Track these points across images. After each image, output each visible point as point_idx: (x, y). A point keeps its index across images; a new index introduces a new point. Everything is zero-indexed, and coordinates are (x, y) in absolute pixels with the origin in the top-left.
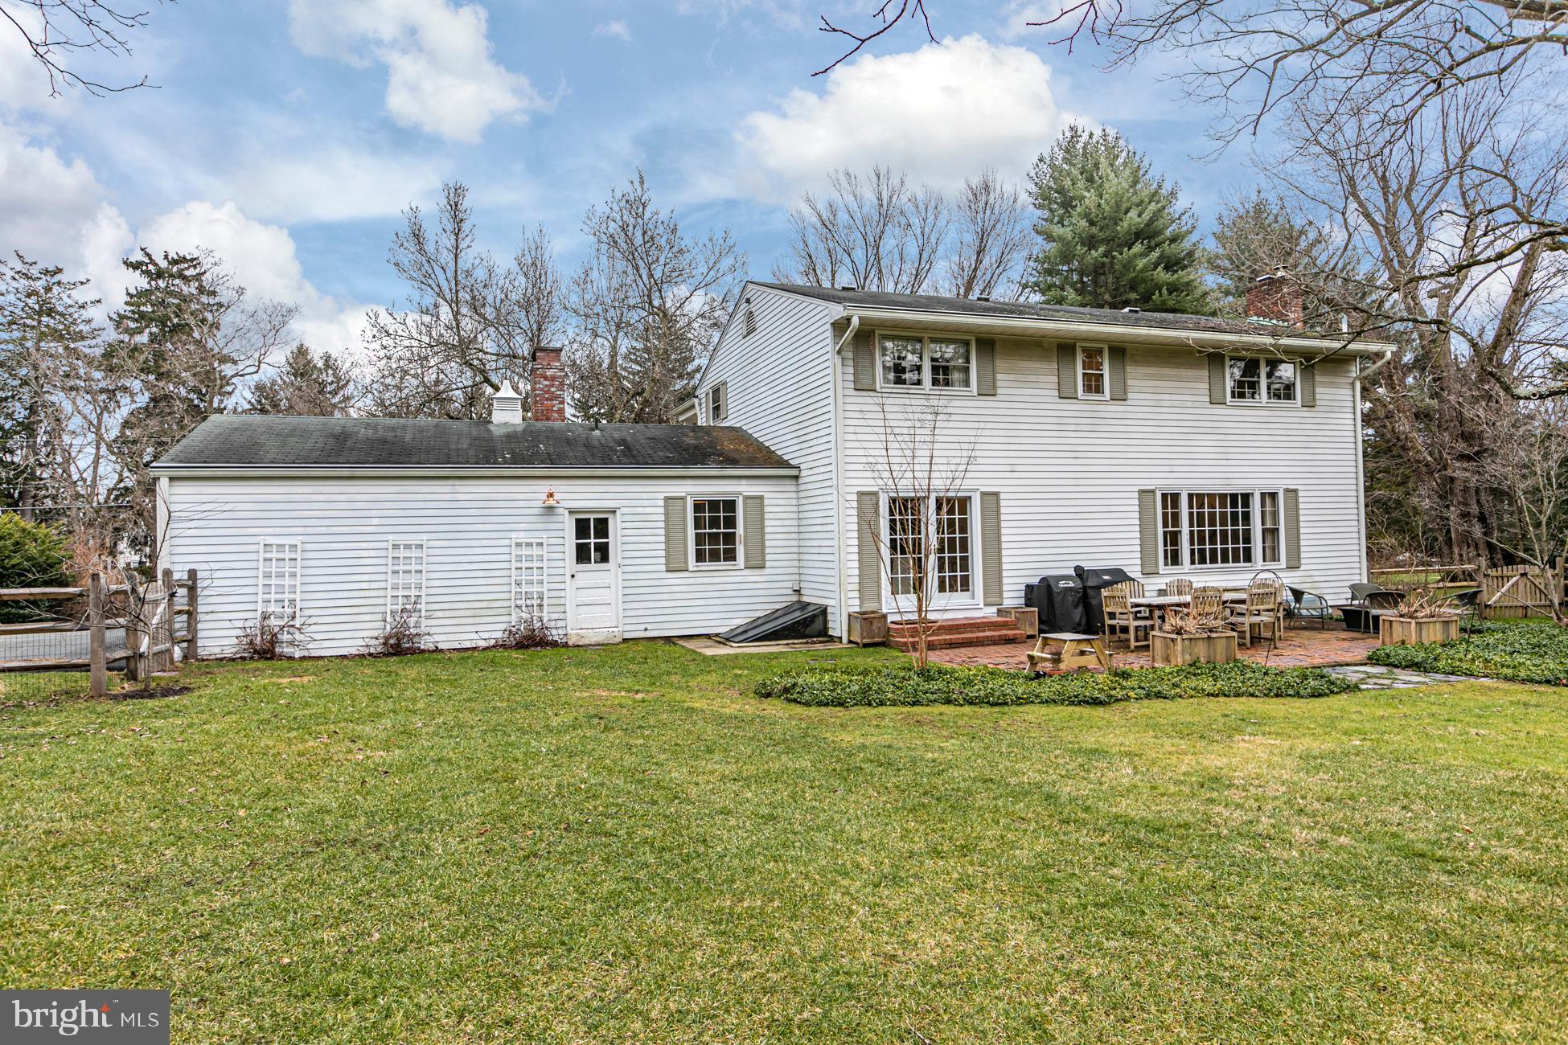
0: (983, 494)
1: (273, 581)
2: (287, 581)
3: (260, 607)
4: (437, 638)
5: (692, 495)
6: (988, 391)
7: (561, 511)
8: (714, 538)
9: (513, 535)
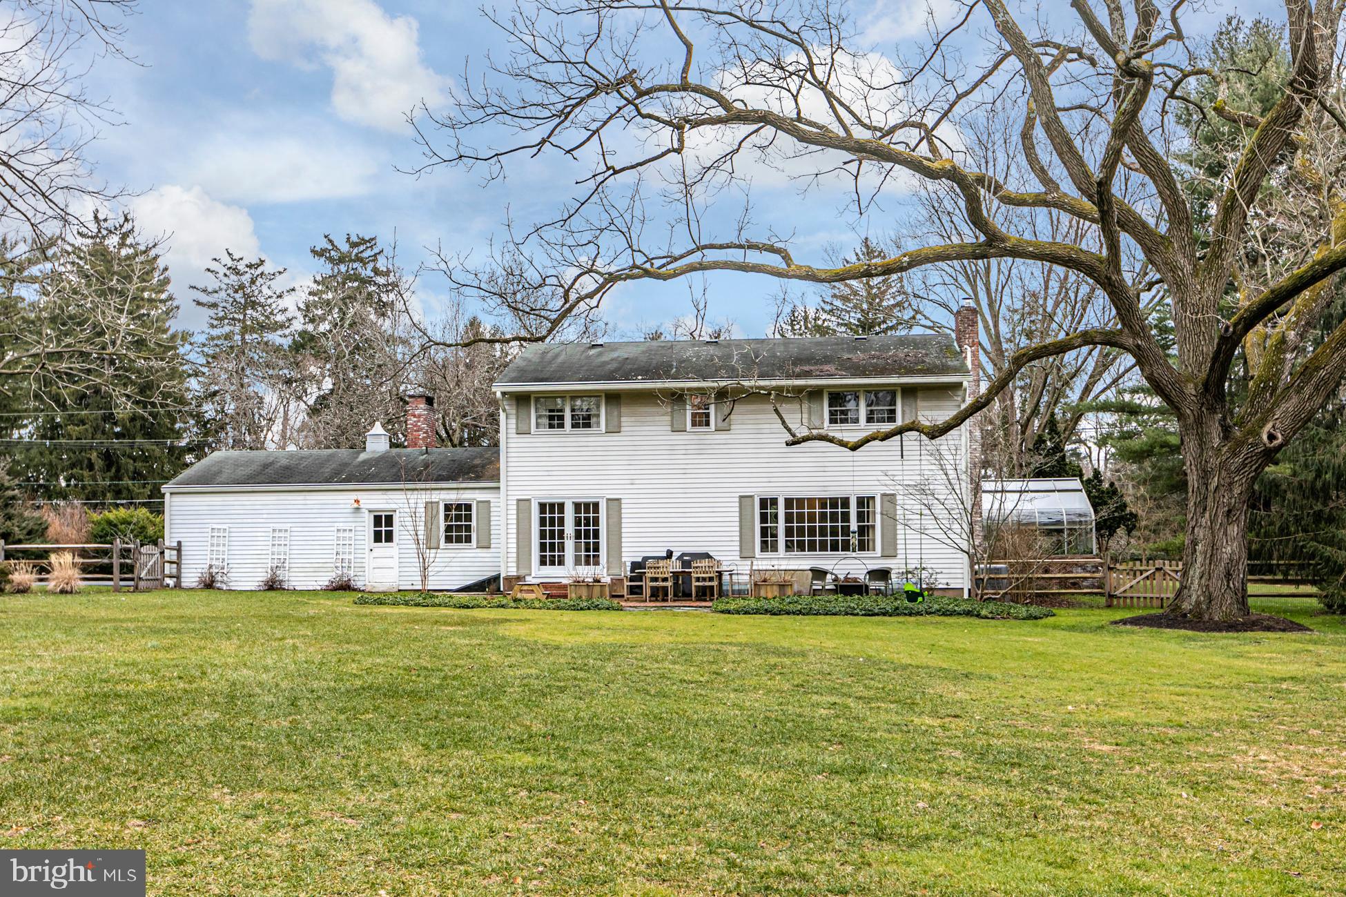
0: (608, 500)
1: (215, 548)
2: (221, 548)
3: (208, 562)
4: (294, 584)
5: (443, 500)
6: (613, 429)
7: (363, 510)
8: (459, 528)
9: (336, 524)
